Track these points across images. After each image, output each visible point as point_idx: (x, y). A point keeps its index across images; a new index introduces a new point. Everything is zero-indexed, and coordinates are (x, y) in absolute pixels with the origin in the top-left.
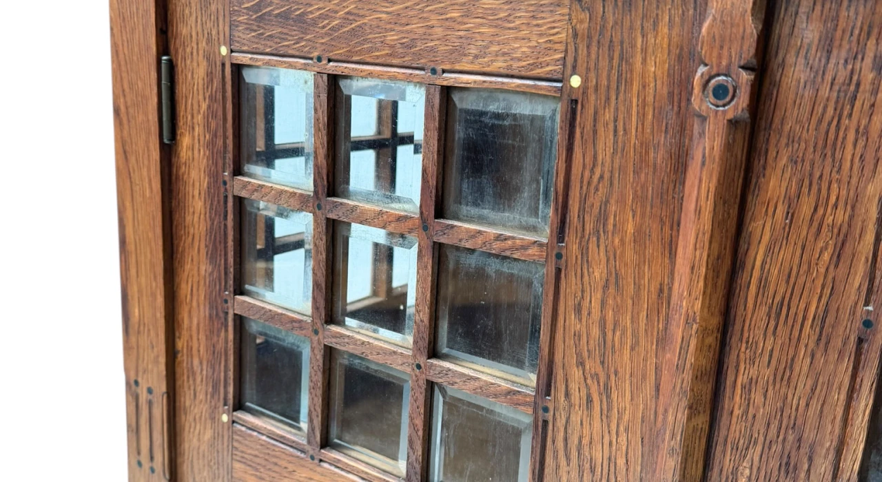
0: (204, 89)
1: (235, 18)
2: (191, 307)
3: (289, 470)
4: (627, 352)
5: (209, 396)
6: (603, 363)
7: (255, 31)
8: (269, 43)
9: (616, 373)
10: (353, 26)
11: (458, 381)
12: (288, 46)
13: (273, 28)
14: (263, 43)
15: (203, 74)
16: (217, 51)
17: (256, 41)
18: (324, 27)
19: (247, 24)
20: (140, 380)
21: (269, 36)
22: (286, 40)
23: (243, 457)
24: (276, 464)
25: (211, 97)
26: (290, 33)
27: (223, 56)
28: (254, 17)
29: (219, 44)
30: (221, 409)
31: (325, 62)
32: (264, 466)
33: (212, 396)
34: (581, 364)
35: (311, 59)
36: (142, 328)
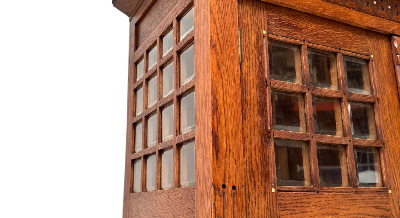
0: (255, 44)
1: (269, 22)
2: (251, 139)
3: (308, 203)
4: (396, 122)
5: (263, 182)
6: (392, 126)
7: (279, 28)
8: (284, 33)
9: (395, 129)
10: (315, 32)
11: (362, 142)
12: (292, 35)
13: (286, 28)
14: (282, 32)
15: (254, 39)
16: (261, 32)
17: (279, 31)
18: (305, 31)
19: (274, 25)
20: (226, 184)
21: (284, 30)
22: (291, 33)
23: (285, 207)
24: (302, 203)
25: (259, 48)
26: (293, 31)
27: (264, 34)
28: (278, 23)
29: (262, 29)
30: (270, 187)
31: (306, 42)
32: (297, 207)
33: (265, 181)
34: (388, 128)
35: (301, 40)
36: (228, 153)
